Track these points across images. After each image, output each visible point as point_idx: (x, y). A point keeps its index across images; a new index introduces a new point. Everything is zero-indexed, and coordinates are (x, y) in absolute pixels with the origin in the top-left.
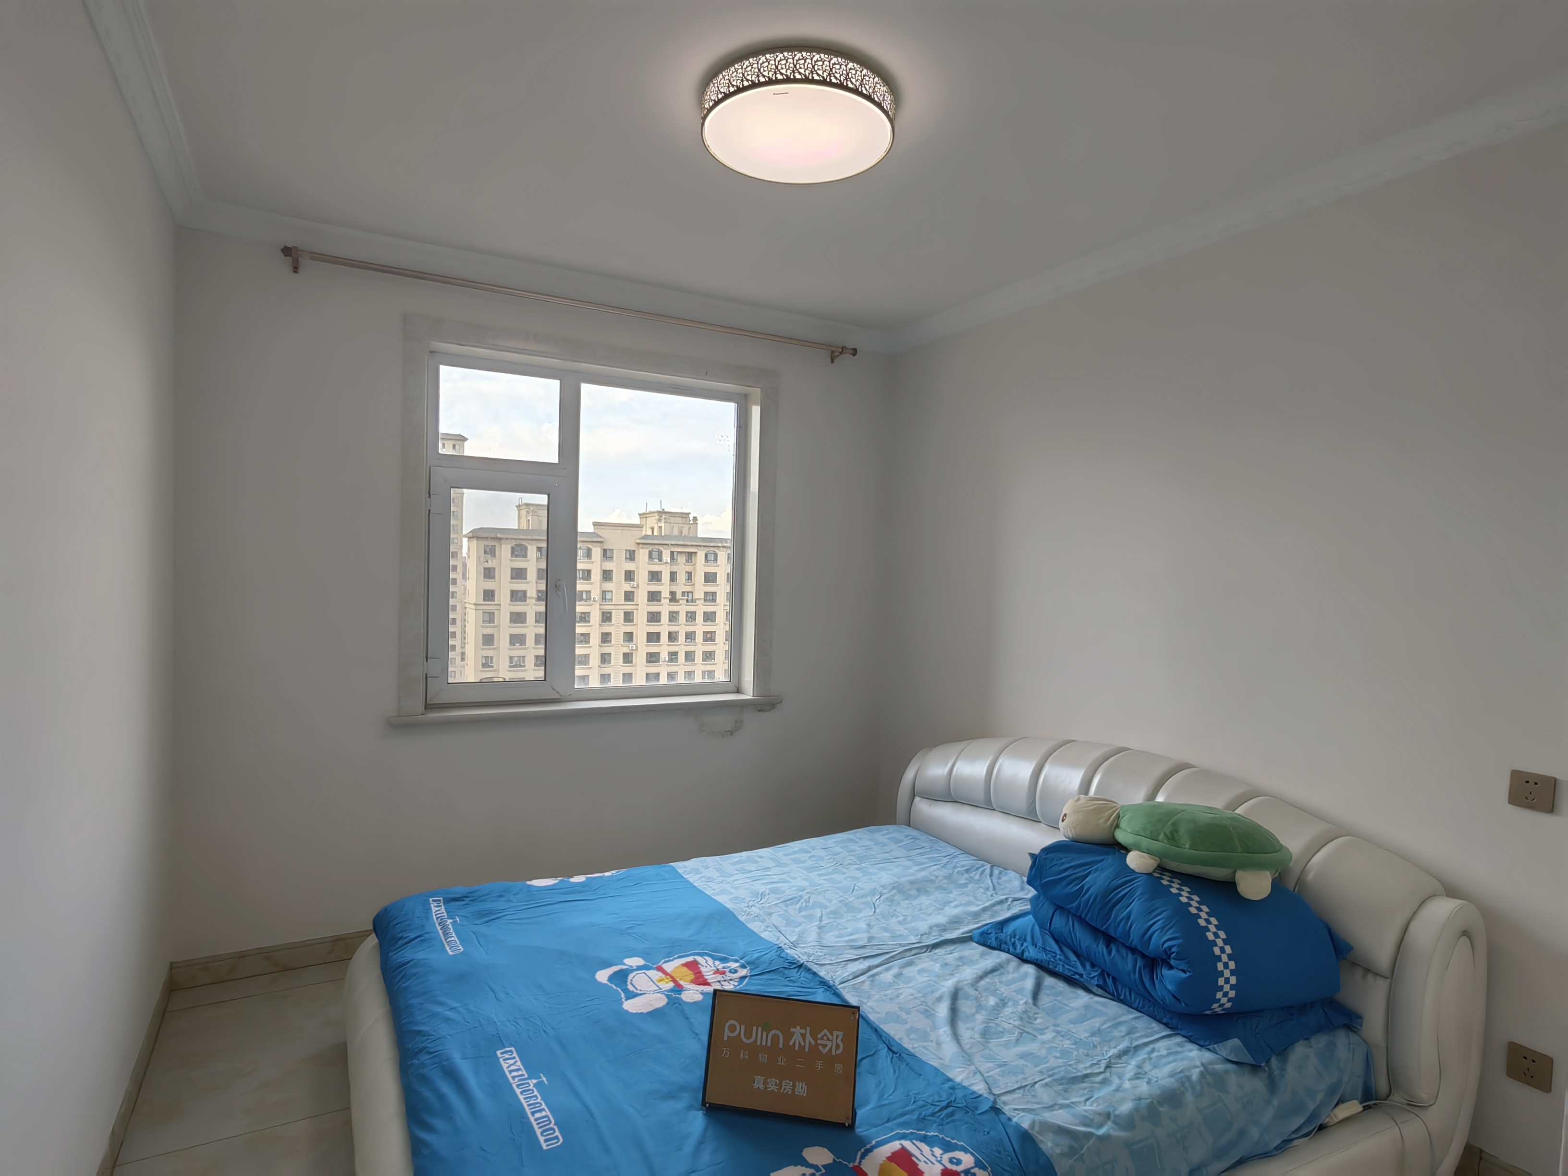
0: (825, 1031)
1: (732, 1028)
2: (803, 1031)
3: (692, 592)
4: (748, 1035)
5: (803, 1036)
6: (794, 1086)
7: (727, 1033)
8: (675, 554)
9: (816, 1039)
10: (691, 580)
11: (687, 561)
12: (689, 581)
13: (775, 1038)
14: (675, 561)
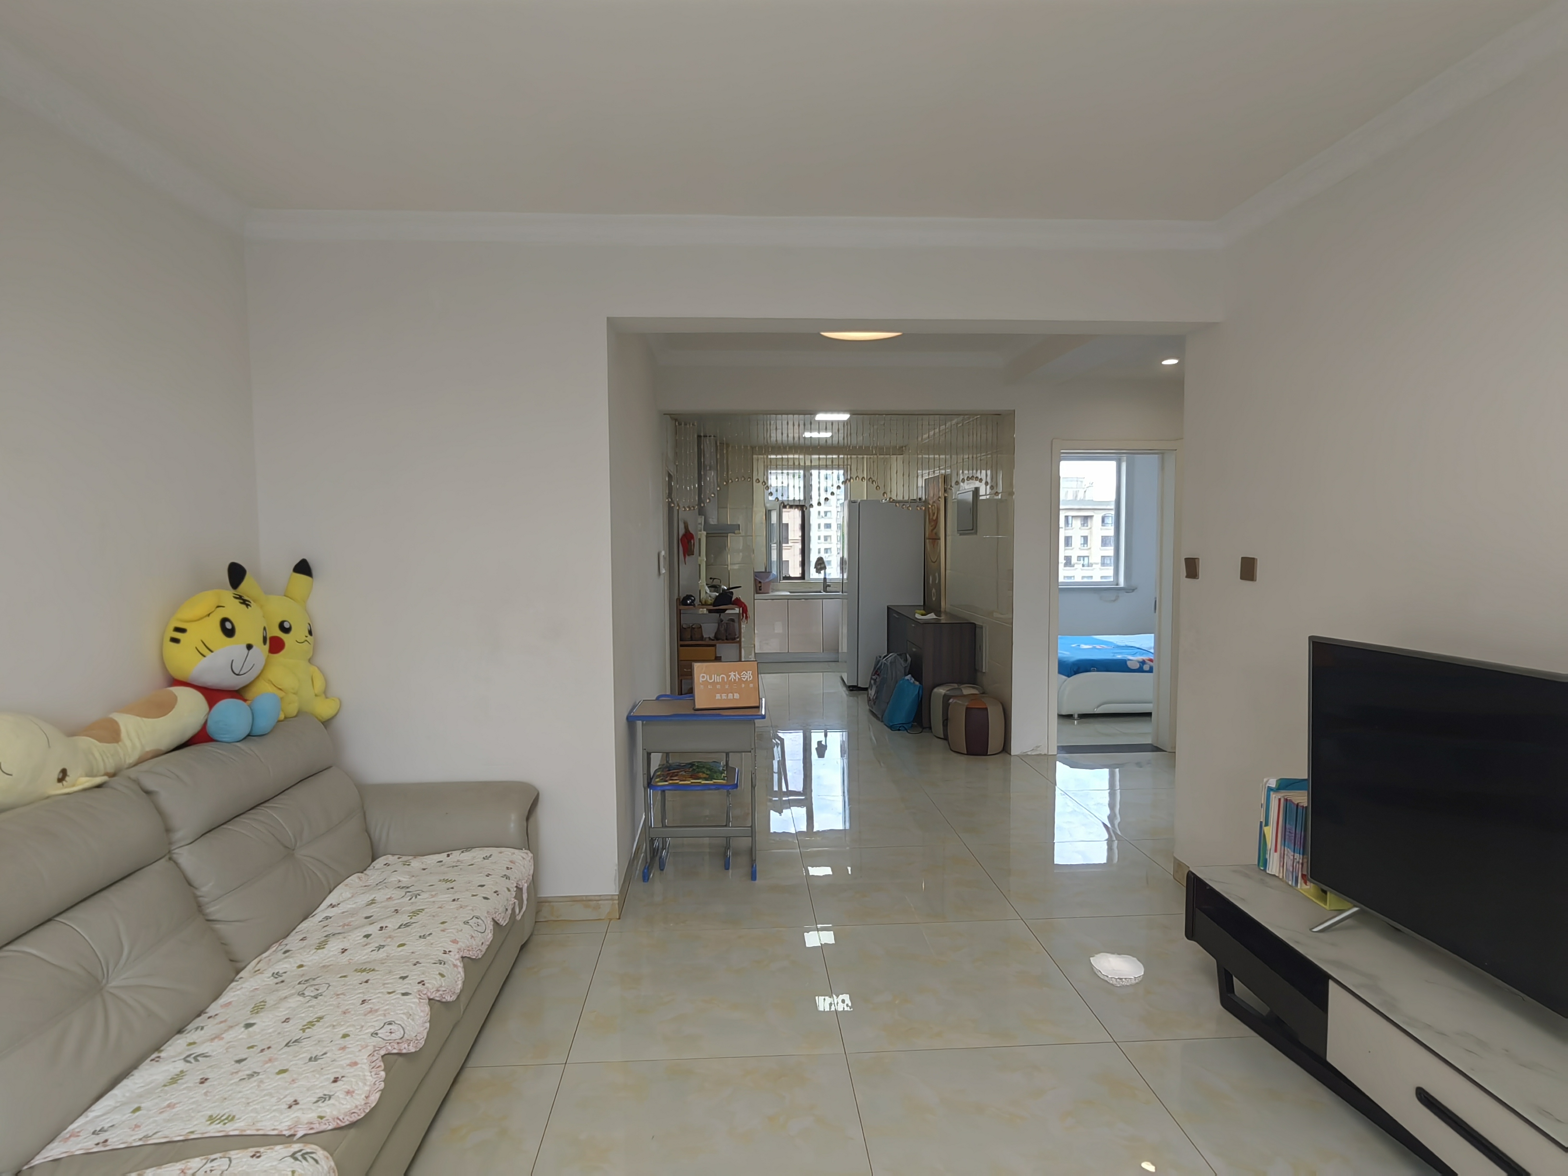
0: (744, 672)
1: (703, 677)
2: (734, 674)
3: (1088, 557)
4: (711, 679)
5: (735, 675)
6: (733, 696)
7: (701, 679)
8: (1070, 518)
9: (740, 676)
10: (1087, 544)
11: (1083, 525)
12: (1086, 545)
13: (723, 678)
14: (1070, 525)
